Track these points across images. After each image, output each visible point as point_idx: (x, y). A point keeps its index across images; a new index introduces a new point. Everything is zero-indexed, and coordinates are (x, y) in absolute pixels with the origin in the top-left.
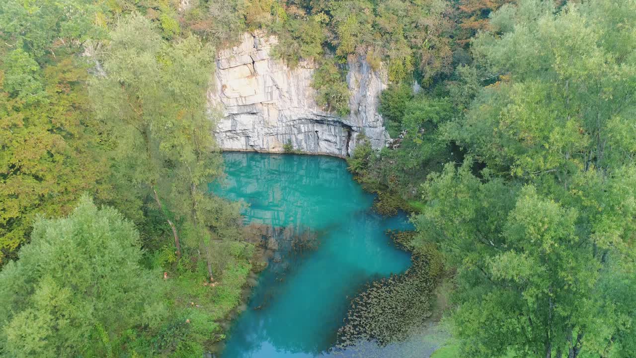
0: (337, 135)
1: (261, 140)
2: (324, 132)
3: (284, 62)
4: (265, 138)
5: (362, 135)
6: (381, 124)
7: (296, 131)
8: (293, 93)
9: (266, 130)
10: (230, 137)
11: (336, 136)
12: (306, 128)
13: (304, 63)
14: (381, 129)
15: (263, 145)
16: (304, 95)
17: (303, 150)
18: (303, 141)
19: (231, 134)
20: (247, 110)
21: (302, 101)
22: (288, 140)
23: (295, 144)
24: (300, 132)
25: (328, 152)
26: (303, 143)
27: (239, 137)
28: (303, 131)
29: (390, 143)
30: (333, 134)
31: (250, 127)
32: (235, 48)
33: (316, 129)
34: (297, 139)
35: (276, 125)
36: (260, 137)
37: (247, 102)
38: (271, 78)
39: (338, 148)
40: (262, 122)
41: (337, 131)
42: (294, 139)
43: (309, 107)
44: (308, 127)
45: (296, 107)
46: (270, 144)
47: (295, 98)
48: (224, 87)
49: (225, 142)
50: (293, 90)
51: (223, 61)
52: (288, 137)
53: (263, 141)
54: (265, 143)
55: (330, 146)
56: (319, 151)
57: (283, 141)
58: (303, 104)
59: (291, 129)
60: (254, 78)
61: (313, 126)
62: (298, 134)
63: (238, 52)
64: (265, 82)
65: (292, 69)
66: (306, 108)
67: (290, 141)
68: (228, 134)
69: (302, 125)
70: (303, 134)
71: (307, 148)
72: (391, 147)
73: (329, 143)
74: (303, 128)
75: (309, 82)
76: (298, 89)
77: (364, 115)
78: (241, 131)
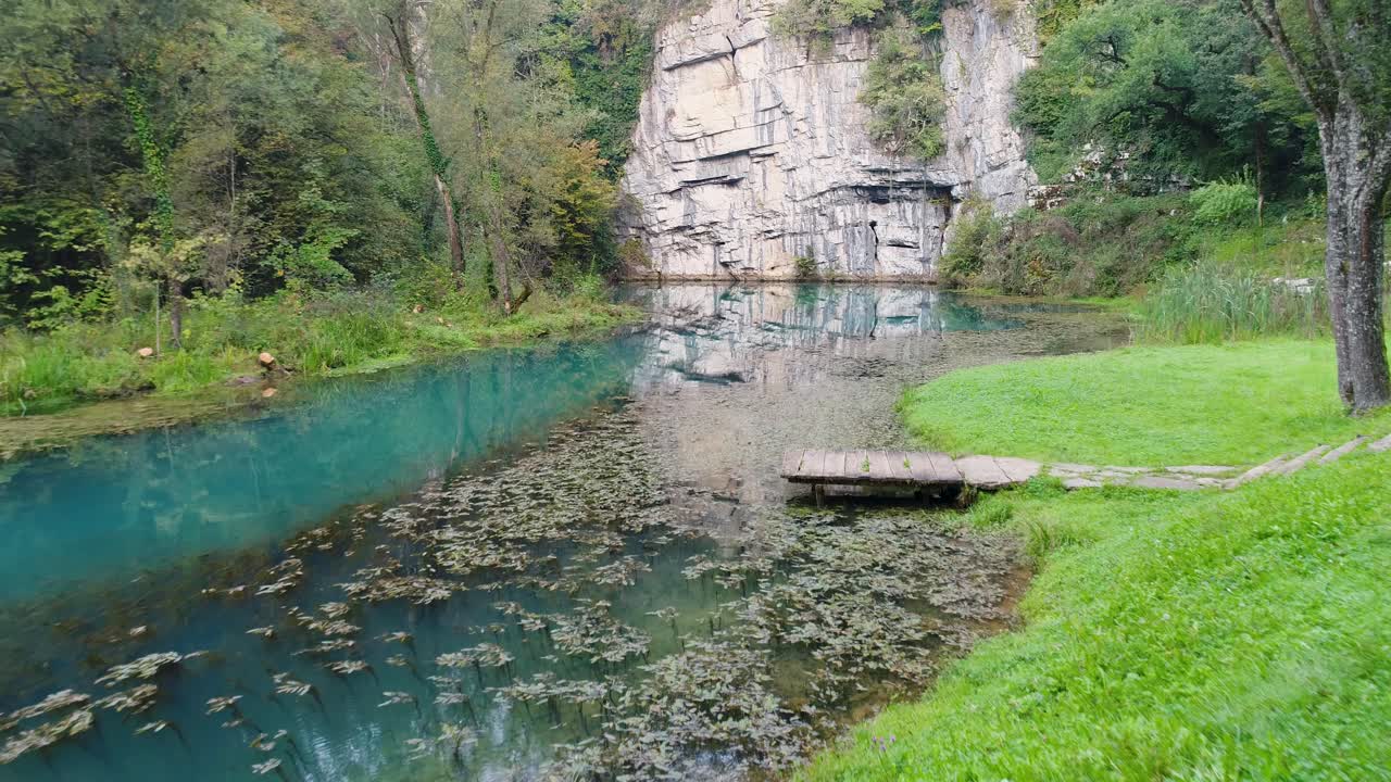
0: (920, 225)
1: (746, 249)
2: (892, 221)
3: (799, 47)
4: (754, 245)
5: (973, 199)
6: (1018, 155)
7: (823, 223)
8: (819, 122)
9: (759, 224)
10: (681, 246)
11: (918, 228)
12: (849, 214)
13: (845, 50)
14: (1017, 168)
15: (750, 260)
16: (843, 123)
17: (839, 271)
18: (841, 246)
19: (684, 238)
20: (717, 171)
21: (838, 138)
22: (808, 247)
23: (820, 258)
24: (833, 226)
25: (898, 273)
26: (841, 253)
27: (699, 245)
28: (841, 223)
29: (1040, 196)
30: (911, 222)
31: (723, 217)
32: (696, 19)
33: (871, 218)
34: (826, 243)
35: (779, 209)
36: (744, 241)
37: (717, 147)
38: (771, 86)
39: (921, 256)
40: (749, 203)
41: (919, 213)
42: (820, 246)
43: (854, 152)
44: (853, 213)
45: (824, 157)
46: (766, 259)
47: (821, 132)
48: (671, 113)
49: (670, 259)
50: (819, 112)
51: (670, 49)
52: (806, 241)
53: (750, 250)
54: (754, 256)
55: (903, 255)
56: (877, 271)
57: (796, 253)
58: (840, 147)
59: (815, 219)
60: (733, 88)
61: (865, 209)
62: (830, 229)
63: (700, 27)
64: (757, 98)
65: (819, 63)
66: (847, 154)
67: (810, 251)
68: (679, 238)
69: (838, 209)
70: (840, 231)
71: (849, 264)
72: (1041, 207)
73: (902, 250)
74: (843, 215)
75: (856, 93)
76: (829, 110)
77: (979, 144)
78: (703, 229)
